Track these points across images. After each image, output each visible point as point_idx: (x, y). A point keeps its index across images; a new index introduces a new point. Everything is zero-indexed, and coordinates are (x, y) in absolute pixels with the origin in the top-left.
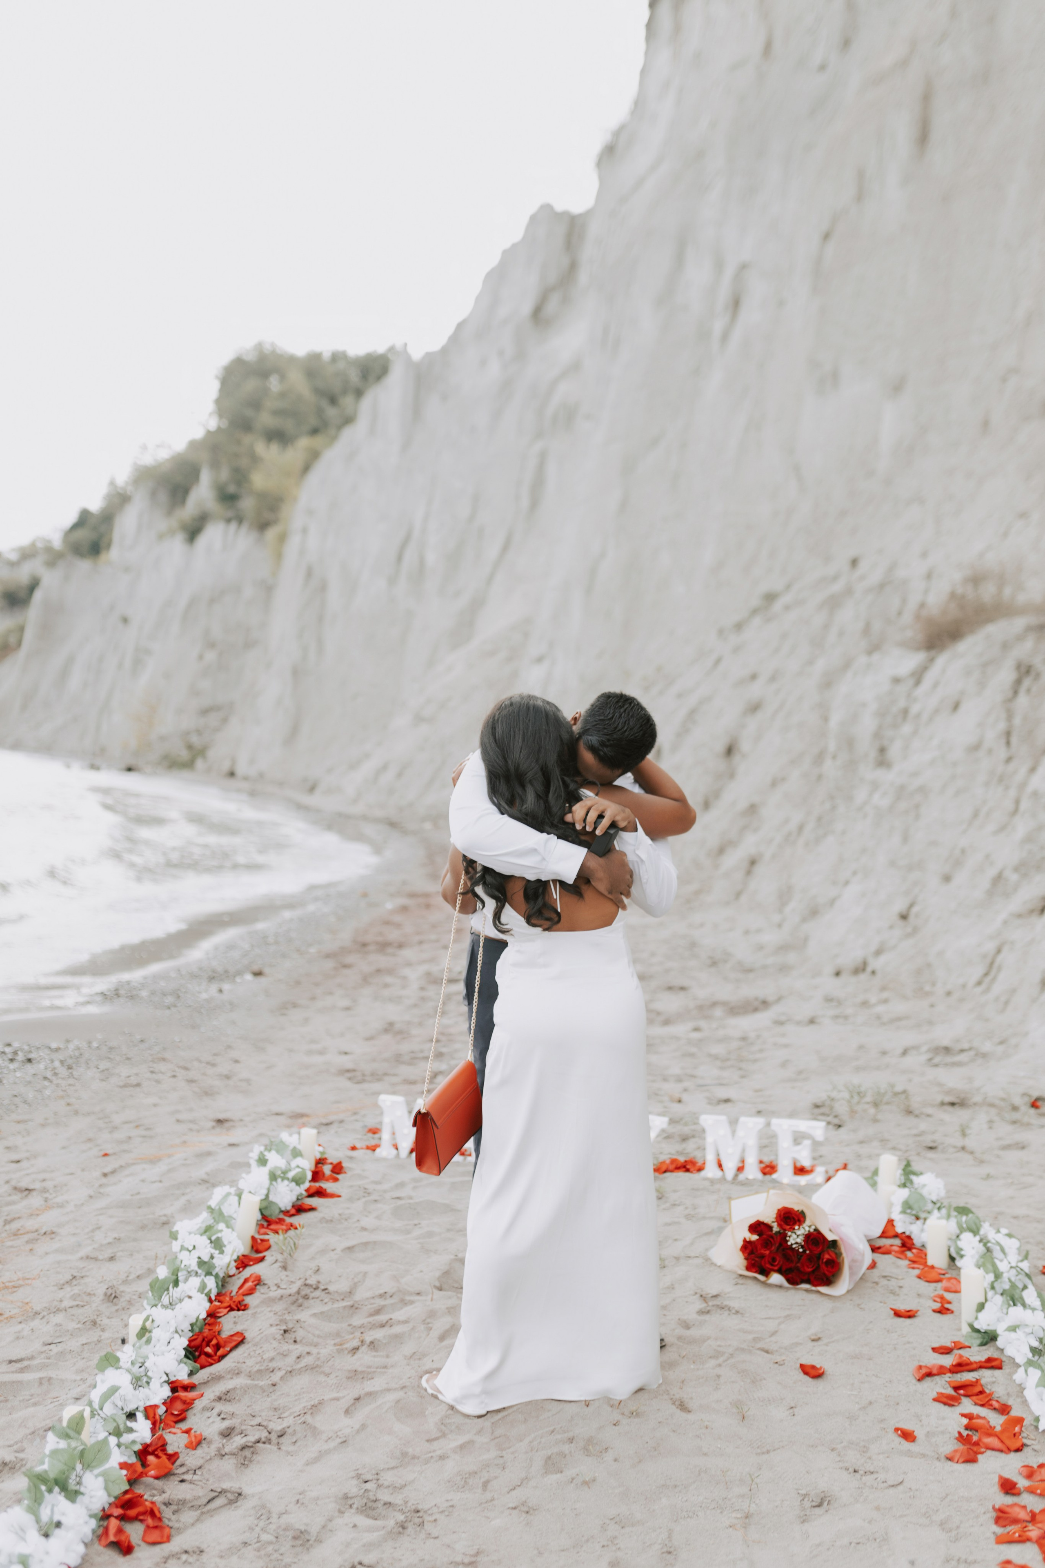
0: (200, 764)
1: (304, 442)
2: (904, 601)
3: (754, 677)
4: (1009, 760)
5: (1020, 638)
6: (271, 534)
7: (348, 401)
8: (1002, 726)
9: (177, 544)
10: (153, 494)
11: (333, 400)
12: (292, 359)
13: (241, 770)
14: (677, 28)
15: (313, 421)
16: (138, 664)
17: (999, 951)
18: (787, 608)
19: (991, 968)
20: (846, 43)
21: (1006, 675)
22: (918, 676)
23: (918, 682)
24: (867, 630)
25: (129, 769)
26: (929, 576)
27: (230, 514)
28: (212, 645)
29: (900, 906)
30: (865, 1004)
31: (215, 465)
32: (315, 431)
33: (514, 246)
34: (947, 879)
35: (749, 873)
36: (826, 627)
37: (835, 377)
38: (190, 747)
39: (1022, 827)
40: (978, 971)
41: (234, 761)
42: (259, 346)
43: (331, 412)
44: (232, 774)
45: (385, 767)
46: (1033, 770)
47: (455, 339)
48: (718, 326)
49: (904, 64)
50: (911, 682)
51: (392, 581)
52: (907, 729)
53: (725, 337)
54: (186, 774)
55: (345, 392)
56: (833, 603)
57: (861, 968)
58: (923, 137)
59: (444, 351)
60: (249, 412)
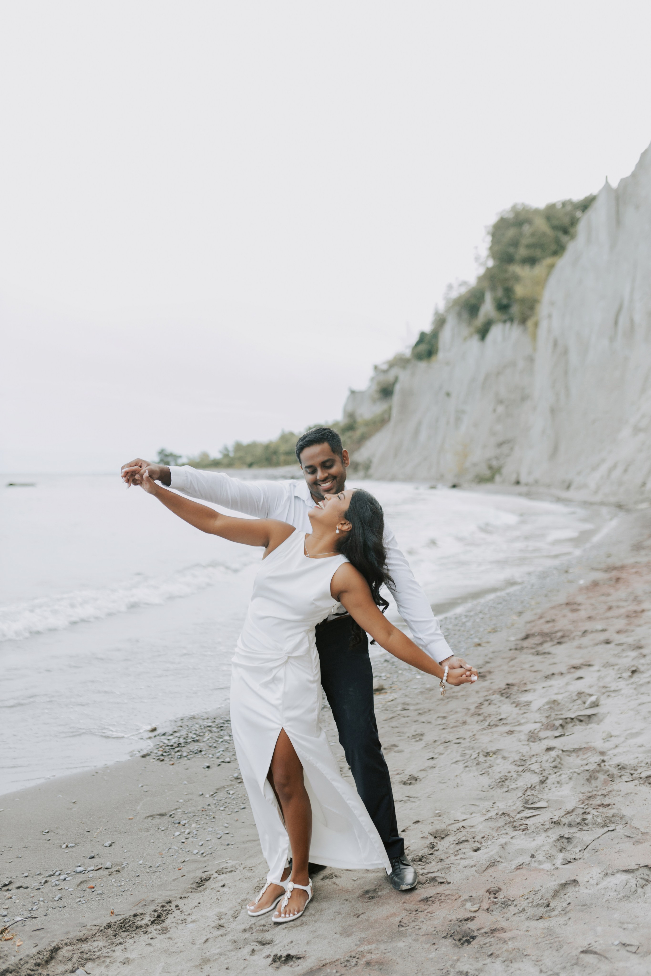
0: (498, 478)
1: (548, 261)
6: (530, 323)
7: (573, 228)
9: (475, 342)
10: (459, 315)
12: (537, 211)
13: (523, 480)
16: (458, 420)
25: (454, 486)
27: (505, 317)
28: (500, 402)
31: (493, 288)
32: (554, 253)
38: (490, 468)
41: (518, 474)
42: (514, 207)
43: (564, 238)
44: (518, 483)
45: (615, 466)
51: (612, 339)
54: (489, 485)
55: (571, 224)
59: (634, 175)
60: (511, 250)
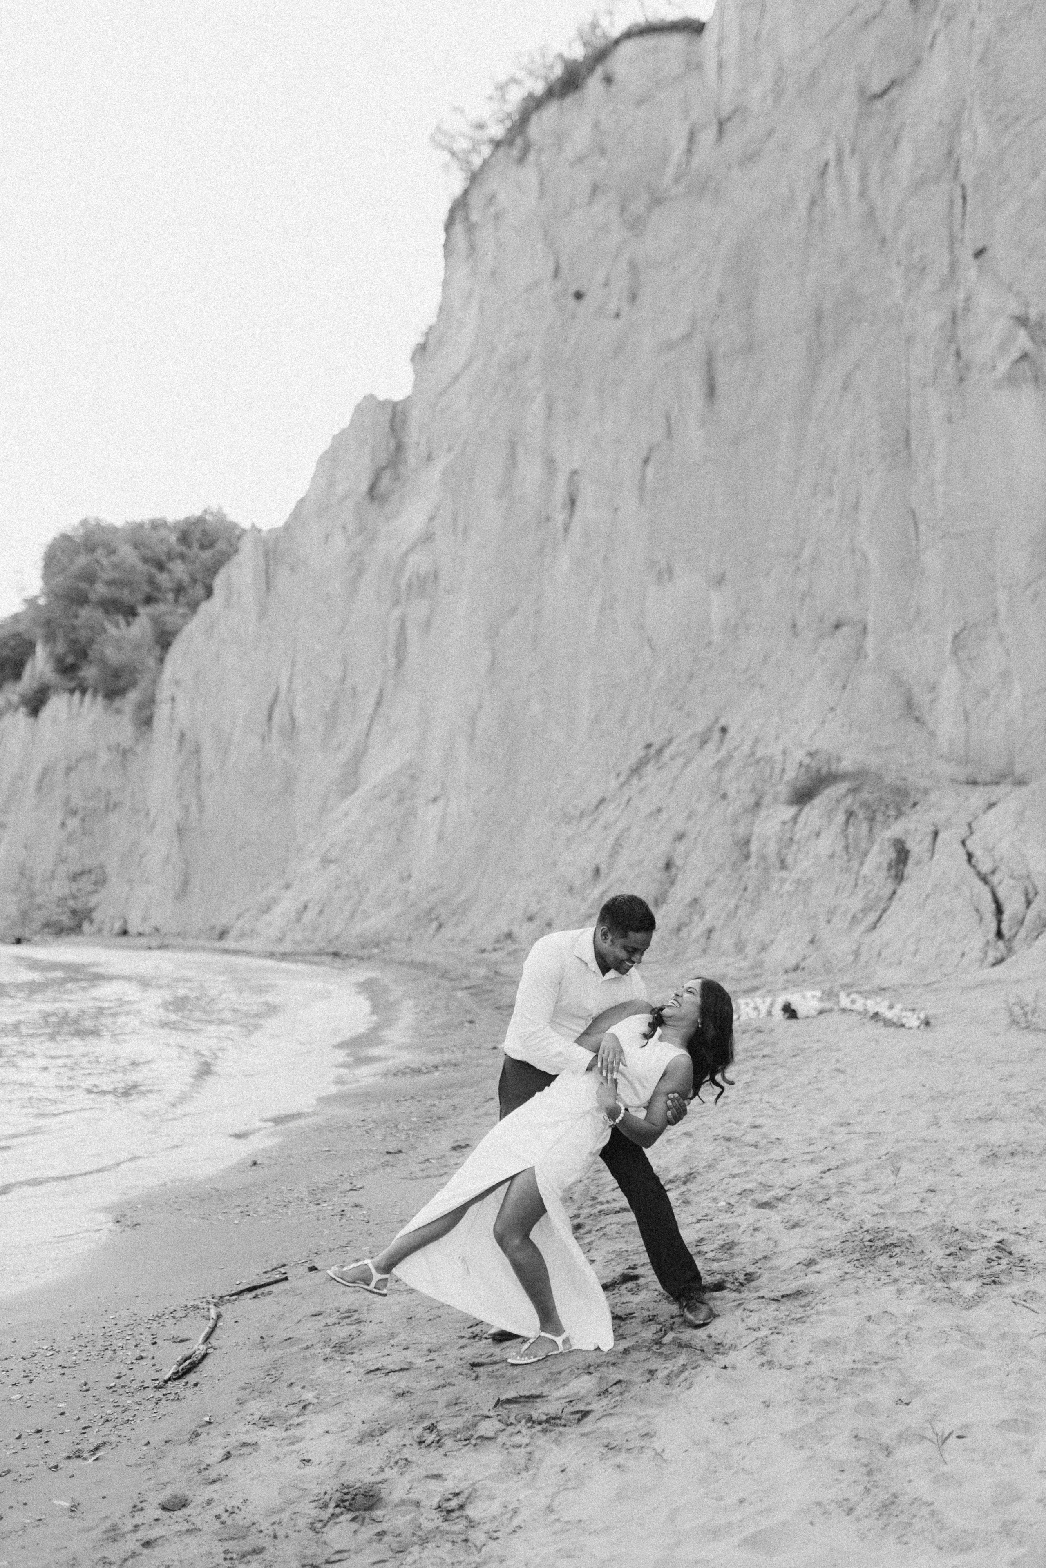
0: (86, 926)
1: (144, 611)
2: (772, 768)
3: (659, 811)
4: (849, 860)
5: (844, 796)
7: (179, 569)
8: (843, 844)
9: (20, 718)
11: (161, 567)
13: (133, 929)
14: (472, 248)
15: (146, 588)
17: (859, 947)
18: (672, 758)
19: (857, 954)
20: (633, 297)
21: (841, 818)
22: (795, 819)
23: (795, 823)
24: (754, 789)
25: (19, 941)
26: (784, 753)
27: (73, 684)
28: (74, 813)
29: (808, 937)
30: (804, 980)
31: (50, 638)
32: (149, 600)
33: (343, 432)
34: (829, 922)
35: (708, 938)
36: (720, 780)
37: (670, 571)
38: (74, 912)
39: (861, 893)
40: (851, 958)
41: (125, 921)
42: (84, 523)
43: (163, 578)
44: (125, 933)
45: (306, 907)
46: (862, 864)
47: (297, 514)
48: (560, 518)
49: (688, 337)
50: (791, 824)
51: (265, 737)
52: (794, 848)
53: (566, 529)
54: (74, 938)
55: (170, 558)
56: (721, 765)
57: (796, 968)
58: (711, 391)
59: (287, 527)
60: (84, 585)
